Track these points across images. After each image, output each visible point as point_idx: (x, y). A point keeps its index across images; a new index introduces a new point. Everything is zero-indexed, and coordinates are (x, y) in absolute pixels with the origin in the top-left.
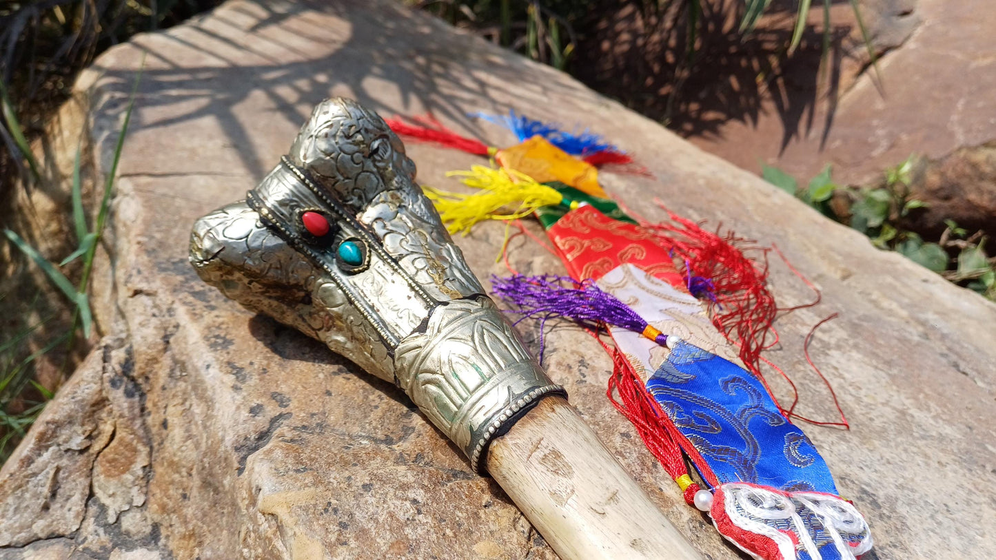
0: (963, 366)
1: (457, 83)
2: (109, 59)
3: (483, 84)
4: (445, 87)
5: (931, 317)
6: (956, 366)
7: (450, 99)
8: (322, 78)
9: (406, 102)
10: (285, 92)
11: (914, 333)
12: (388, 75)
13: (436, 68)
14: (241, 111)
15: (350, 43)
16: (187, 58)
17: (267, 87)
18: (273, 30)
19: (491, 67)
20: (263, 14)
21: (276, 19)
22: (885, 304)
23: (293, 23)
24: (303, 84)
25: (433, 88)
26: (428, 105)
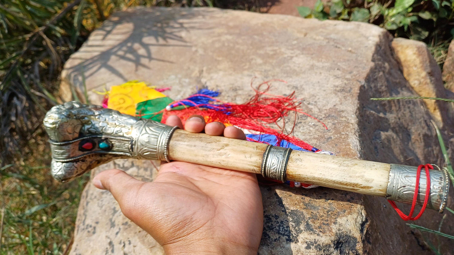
0: (338, 46)
1: (173, 27)
2: (68, 64)
3: (181, 24)
4: (168, 30)
5: (333, 36)
6: (336, 47)
7: (171, 33)
8: (129, 44)
9: (157, 40)
10: (121, 53)
11: (325, 43)
12: (150, 35)
13: (165, 25)
14: (110, 63)
15: (135, 30)
16: (88, 56)
17: (115, 54)
18: (110, 36)
19: (183, 16)
20: (104, 33)
21: (109, 32)
22: (317, 38)
23: (115, 31)
24: (125, 48)
25: (165, 32)
26: (165, 38)
